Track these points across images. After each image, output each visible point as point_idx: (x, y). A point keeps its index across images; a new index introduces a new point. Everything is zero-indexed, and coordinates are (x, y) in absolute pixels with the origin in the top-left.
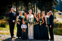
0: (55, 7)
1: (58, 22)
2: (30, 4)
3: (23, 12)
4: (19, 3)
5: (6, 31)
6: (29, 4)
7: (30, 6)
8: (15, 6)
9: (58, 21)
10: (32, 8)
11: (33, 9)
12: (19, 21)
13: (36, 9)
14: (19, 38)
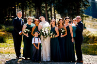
0: (84, 11)
1: (90, 34)
2: (44, 5)
3: (32, 18)
4: (27, 3)
5: (6, 49)
6: (42, 5)
7: (45, 9)
8: (20, 8)
9: (89, 32)
10: (47, 11)
11: (49, 13)
12: (27, 31)
13: (53, 14)
14: (26, 59)
